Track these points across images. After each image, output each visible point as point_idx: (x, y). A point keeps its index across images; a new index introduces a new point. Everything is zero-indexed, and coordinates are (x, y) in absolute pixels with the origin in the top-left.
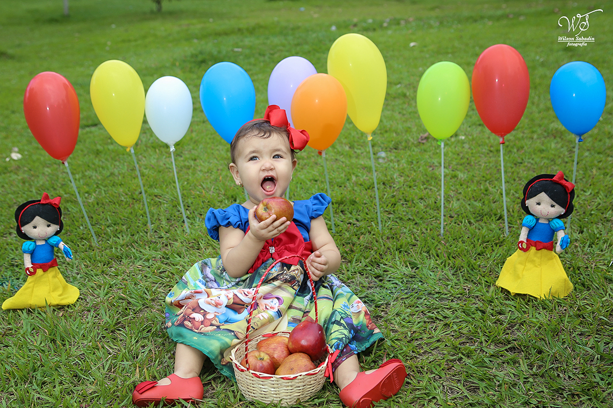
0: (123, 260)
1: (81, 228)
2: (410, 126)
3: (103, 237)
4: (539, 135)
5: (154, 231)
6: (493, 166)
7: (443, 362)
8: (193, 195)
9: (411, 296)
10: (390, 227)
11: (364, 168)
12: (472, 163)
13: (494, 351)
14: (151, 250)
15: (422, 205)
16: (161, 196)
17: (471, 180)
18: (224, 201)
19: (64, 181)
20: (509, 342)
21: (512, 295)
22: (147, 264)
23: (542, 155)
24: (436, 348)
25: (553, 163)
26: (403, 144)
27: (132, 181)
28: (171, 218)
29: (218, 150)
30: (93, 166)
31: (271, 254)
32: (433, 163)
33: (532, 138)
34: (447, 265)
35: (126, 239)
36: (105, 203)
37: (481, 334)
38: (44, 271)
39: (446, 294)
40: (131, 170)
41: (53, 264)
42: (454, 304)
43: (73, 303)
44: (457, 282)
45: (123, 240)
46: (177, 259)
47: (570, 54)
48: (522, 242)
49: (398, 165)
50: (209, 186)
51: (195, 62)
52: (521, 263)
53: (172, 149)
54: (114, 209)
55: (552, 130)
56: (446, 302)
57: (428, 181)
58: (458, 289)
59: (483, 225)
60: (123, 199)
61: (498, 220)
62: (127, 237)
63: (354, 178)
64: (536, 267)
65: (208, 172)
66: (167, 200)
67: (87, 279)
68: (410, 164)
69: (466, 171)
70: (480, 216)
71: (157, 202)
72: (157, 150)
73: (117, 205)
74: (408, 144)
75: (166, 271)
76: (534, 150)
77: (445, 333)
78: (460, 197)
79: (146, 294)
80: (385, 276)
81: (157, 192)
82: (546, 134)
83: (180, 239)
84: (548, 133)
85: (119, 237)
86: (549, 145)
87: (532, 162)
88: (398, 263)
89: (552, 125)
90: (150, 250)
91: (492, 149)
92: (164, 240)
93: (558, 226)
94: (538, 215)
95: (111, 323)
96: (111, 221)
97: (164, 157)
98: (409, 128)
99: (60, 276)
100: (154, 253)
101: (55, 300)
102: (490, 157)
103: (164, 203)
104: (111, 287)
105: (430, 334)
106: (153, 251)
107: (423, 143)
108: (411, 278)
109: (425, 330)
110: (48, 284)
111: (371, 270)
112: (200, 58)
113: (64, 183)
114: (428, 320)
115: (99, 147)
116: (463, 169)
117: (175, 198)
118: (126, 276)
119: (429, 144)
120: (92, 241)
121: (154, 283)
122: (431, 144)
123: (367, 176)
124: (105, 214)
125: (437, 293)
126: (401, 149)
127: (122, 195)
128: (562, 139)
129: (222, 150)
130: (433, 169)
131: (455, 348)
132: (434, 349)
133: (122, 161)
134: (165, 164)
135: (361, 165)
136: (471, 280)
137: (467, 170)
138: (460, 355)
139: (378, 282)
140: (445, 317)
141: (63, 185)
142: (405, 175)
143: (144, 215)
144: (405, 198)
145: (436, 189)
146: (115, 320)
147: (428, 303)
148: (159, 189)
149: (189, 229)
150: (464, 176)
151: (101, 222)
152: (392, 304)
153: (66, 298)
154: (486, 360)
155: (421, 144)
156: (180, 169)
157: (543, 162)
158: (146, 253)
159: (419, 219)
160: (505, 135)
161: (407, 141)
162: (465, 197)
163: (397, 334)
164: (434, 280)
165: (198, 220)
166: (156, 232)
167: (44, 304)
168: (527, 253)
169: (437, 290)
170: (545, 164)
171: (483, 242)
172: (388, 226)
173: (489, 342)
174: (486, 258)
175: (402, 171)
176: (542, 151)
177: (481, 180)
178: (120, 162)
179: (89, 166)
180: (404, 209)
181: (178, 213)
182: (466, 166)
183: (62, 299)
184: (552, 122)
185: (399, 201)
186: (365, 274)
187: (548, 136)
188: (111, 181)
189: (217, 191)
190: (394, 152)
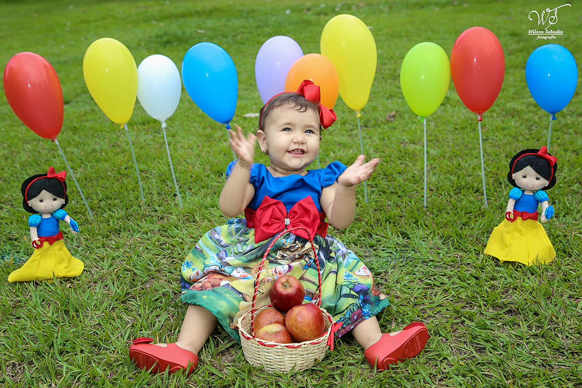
0: (122, 233)
1: (73, 202)
2: (375, 105)
3: (97, 211)
4: (498, 114)
5: (147, 204)
6: (460, 142)
7: (448, 325)
8: (180, 170)
9: (407, 264)
10: (375, 200)
11: (339, 144)
12: (441, 140)
13: (493, 314)
14: (148, 223)
15: (401, 179)
16: (147, 171)
17: (443, 156)
18: (211, 175)
19: (47, 157)
20: (506, 306)
21: (502, 262)
22: (145, 236)
23: (505, 133)
24: (439, 312)
25: (515, 140)
26: (372, 122)
27: (115, 157)
28: (162, 192)
29: (194, 127)
30: (74, 143)
31: (286, 225)
32: (404, 140)
33: (492, 117)
34: (436, 235)
35: (121, 212)
36: (92, 178)
37: (479, 299)
38: (50, 244)
39: (439, 262)
40: (112, 146)
41: (59, 237)
42: (448, 271)
43: (79, 275)
44: (447, 250)
45: (118, 214)
46: (175, 232)
47: (516, 39)
48: (509, 213)
49: (371, 142)
50: (194, 161)
51: (160, 42)
52: (508, 233)
53: (164, 125)
54: (103, 184)
55: (510, 110)
56: (440, 270)
57: (402, 157)
58: (449, 257)
59: (463, 197)
60: (110, 174)
61: (475, 192)
62: (122, 211)
63: (332, 154)
64: (522, 235)
65: (188, 148)
66: (154, 175)
67: (89, 251)
68: (382, 140)
69: (436, 148)
70: (458, 189)
71: (144, 177)
72: (135, 128)
73: (105, 180)
74: (377, 121)
75: (166, 243)
76: (497, 128)
77: (445, 298)
78: (435, 171)
79: (150, 265)
80: (378, 246)
81: (143, 167)
82: (504, 113)
83: (175, 213)
84: (506, 112)
85: (114, 210)
86: (509, 124)
87: (496, 139)
88: (390, 233)
89: (508, 105)
90: (146, 223)
91: (457, 127)
92: (159, 214)
93: (542, 197)
94: (525, 187)
95: (121, 293)
96: (102, 195)
97: (143, 134)
98: (376, 107)
99: (65, 249)
100: (151, 227)
101: (62, 272)
102: (456, 135)
103: (152, 178)
104: (113, 259)
105: (431, 299)
106: (150, 224)
107: (392, 121)
108: (404, 247)
109: (425, 295)
110: (54, 257)
111: (364, 240)
112: (165, 39)
113: (47, 159)
114: (426, 287)
115: (75, 124)
116: (433, 145)
117: (162, 173)
118: (127, 248)
119: (397, 123)
120: (88, 215)
121: (156, 255)
122: (399, 122)
123: (343, 152)
124: (94, 189)
125: (430, 261)
126: (371, 127)
127: (109, 171)
128: (520, 118)
129: (199, 127)
130: (405, 146)
131: (457, 312)
132: (436, 314)
133: (101, 138)
134: (145, 141)
135: (336, 142)
136: (460, 249)
137: (436, 146)
138: (463, 318)
139: (373, 252)
140: (442, 283)
141: (46, 161)
142: (380, 151)
143: (134, 189)
144: (384, 172)
145: (411, 164)
146: (125, 290)
147: (424, 271)
148: (144, 165)
149: (182, 203)
150: (435, 152)
151: (92, 196)
152: (390, 272)
153: (72, 270)
154: (488, 322)
155: (390, 122)
156: (160, 145)
157: (506, 139)
158: (144, 226)
159: (401, 192)
160: (483, 113)
161: (376, 119)
162: (441, 171)
163: (399, 300)
164: (427, 249)
165: (188, 194)
166: (149, 205)
167: (52, 276)
168: (514, 223)
169: (431, 258)
170: (509, 141)
171: (466, 213)
172: (373, 199)
173: (488, 306)
174: (471, 228)
175: (376, 147)
176: (503, 129)
177: (452, 156)
178: (99, 138)
179: (69, 142)
180: (385, 183)
181: (167, 187)
182: (435, 143)
183: (68, 272)
184: (508, 102)
185: (379, 175)
186: (359, 244)
187: (506, 115)
188: (94, 157)
189: (202, 166)
190: (365, 130)
